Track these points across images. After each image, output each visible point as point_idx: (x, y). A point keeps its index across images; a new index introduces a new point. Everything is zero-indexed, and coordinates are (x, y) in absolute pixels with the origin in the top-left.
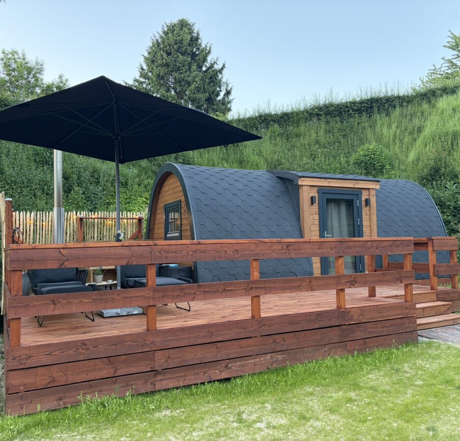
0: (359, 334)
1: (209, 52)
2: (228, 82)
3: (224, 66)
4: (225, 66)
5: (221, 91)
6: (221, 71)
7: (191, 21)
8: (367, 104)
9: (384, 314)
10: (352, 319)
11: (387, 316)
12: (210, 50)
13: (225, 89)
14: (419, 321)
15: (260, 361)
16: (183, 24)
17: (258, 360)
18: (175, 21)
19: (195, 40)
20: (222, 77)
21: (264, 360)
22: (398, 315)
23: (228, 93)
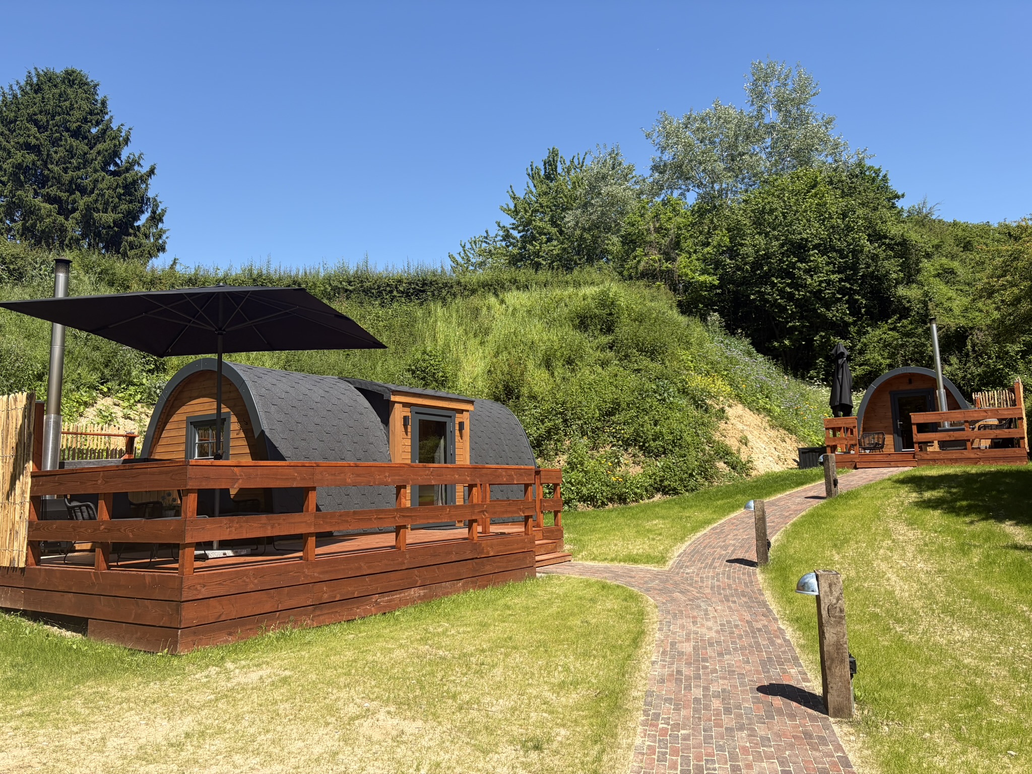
0: (488, 568)
1: (127, 140)
2: (158, 199)
3: (152, 172)
4: (156, 171)
5: (143, 212)
6: (145, 178)
9: (510, 547)
10: (482, 552)
11: (512, 550)
13: (149, 210)
14: (538, 558)
15: (405, 596)
16: (72, 79)
17: (403, 595)
18: (59, 70)
19: (98, 112)
20: (146, 189)
21: (408, 596)
22: (521, 548)
23: (156, 219)
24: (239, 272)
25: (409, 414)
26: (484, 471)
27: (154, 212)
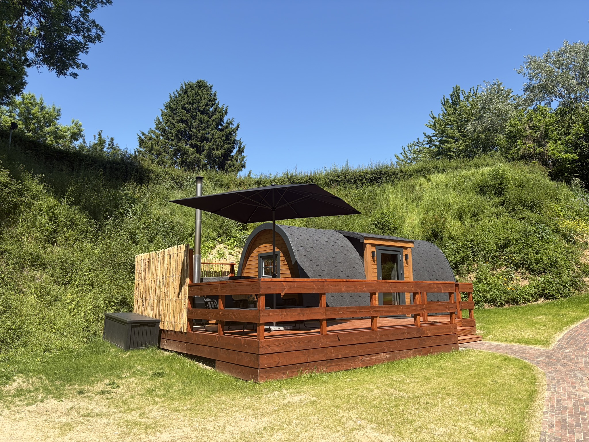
0: (428, 343)
1: (226, 112)
2: (241, 141)
3: (238, 127)
4: (240, 126)
5: (234, 148)
6: (234, 131)
7: (209, 83)
8: (377, 175)
9: (441, 331)
10: (424, 334)
11: (442, 333)
12: (226, 111)
13: (237, 147)
14: (459, 338)
15: (378, 358)
16: (201, 85)
17: (377, 357)
18: (194, 81)
19: (212, 100)
20: (236, 136)
21: (380, 357)
22: (448, 332)
23: (241, 151)
24: (282, 175)
25: (375, 250)
26: (423, 285)
27: (239, 148)
